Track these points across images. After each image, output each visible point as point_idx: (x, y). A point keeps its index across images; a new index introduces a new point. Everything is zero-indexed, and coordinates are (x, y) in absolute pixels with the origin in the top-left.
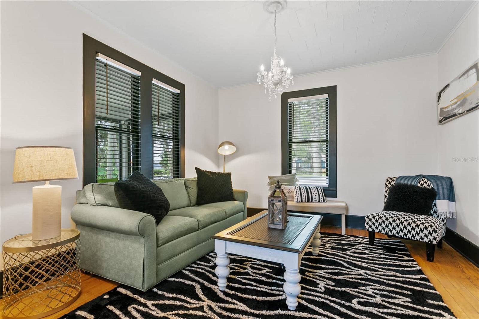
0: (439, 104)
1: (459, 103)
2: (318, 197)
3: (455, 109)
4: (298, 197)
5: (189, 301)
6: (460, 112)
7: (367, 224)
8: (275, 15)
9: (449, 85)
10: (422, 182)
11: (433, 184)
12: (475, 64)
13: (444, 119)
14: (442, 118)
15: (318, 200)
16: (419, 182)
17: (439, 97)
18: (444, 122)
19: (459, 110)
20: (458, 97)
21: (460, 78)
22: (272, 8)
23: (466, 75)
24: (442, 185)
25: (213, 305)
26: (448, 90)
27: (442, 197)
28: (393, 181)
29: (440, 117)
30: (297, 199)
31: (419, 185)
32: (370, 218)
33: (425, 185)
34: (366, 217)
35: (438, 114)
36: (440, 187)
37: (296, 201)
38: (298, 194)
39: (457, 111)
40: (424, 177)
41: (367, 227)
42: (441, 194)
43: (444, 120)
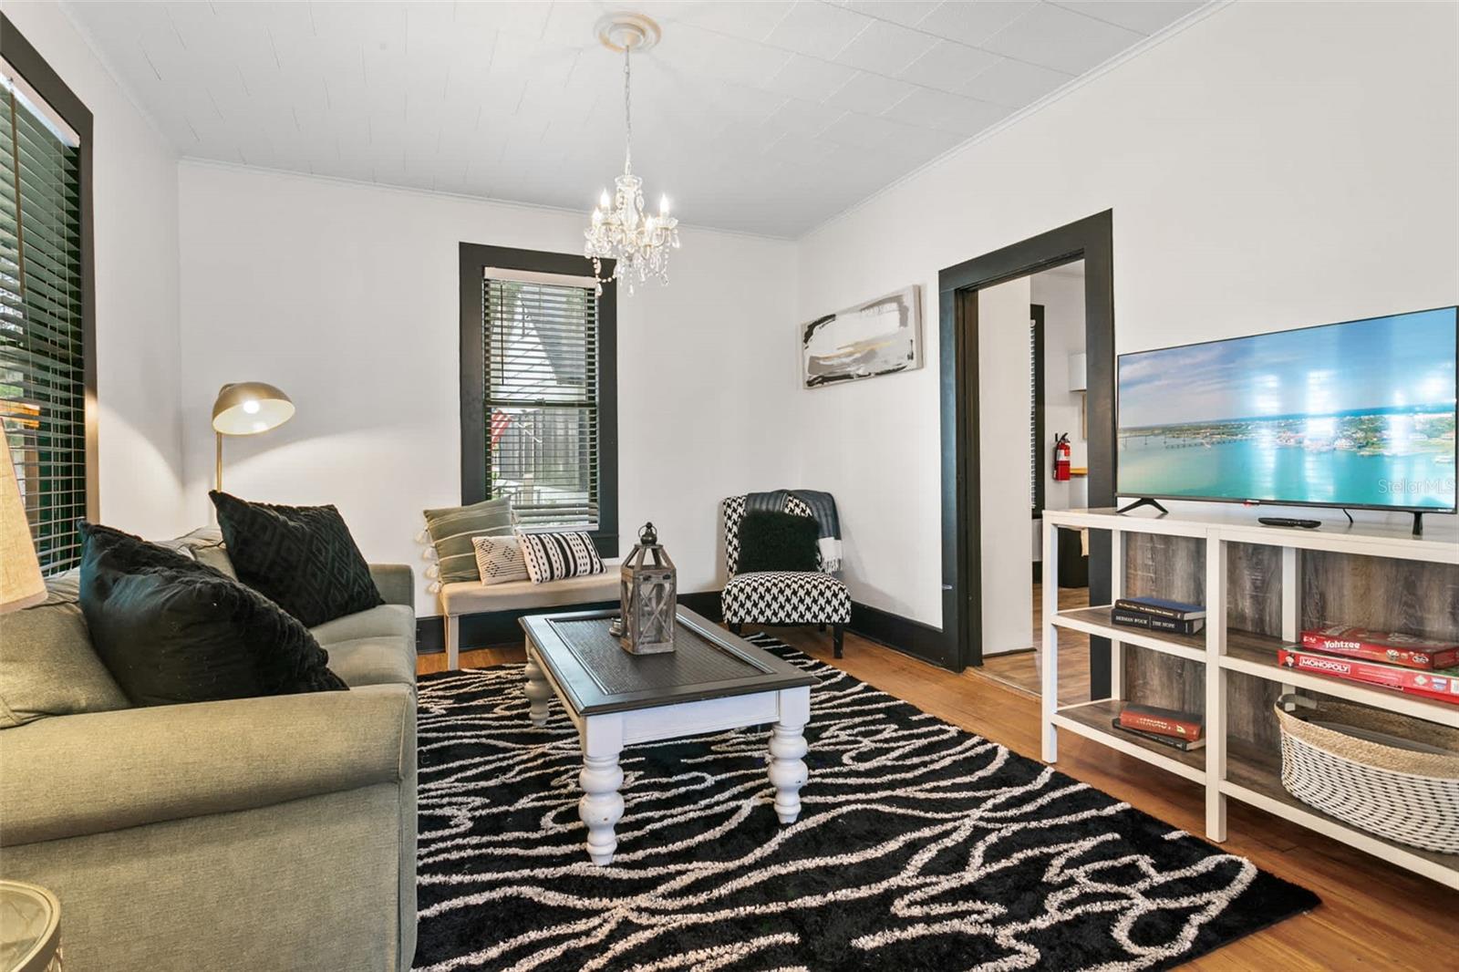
0: (807, 347)
1: (858, 355)
2: (588, 560)
3: (849, 365)
4: (543, 568)
5: (570, 931)
6: (860, 372)
7: (729, 608)
8: (628, 59)
9: (832, 317)
10: (791, 505)
11: (810, 508)
12: (896, 295)
13: (820, 379)
14: (815, 376)
15: (588, 568)
16: (787, 506)
17: (808, 335)
18: (819, 385)
19: (858, 369)
20: (857, 344)
21: (864, 309)
22: (622, 38)
23: (876, 309)
24: (823, 506)
25: (642, 900)
26: (830, 325)
27: (827, 534)
28: (740, 505)
29: (809, 375)
30: (539, 572)
31: (787, 511)
32: (734, 595)
33: (798, 511)
34: (724, 593)
35: (804, 369)
36: (822, 513)
37: (538, 580)
38: (539, 558)
39: (852, 370)
40: (790, 493)
41: (729, 615)
42: (825, 528)
43: (821, 382)
